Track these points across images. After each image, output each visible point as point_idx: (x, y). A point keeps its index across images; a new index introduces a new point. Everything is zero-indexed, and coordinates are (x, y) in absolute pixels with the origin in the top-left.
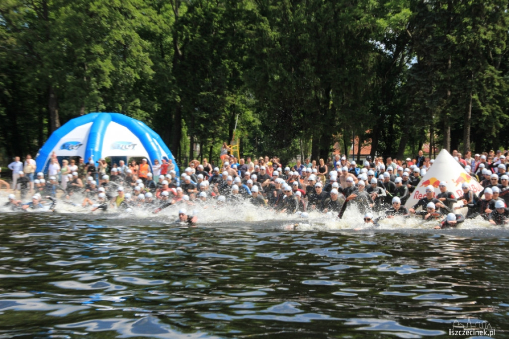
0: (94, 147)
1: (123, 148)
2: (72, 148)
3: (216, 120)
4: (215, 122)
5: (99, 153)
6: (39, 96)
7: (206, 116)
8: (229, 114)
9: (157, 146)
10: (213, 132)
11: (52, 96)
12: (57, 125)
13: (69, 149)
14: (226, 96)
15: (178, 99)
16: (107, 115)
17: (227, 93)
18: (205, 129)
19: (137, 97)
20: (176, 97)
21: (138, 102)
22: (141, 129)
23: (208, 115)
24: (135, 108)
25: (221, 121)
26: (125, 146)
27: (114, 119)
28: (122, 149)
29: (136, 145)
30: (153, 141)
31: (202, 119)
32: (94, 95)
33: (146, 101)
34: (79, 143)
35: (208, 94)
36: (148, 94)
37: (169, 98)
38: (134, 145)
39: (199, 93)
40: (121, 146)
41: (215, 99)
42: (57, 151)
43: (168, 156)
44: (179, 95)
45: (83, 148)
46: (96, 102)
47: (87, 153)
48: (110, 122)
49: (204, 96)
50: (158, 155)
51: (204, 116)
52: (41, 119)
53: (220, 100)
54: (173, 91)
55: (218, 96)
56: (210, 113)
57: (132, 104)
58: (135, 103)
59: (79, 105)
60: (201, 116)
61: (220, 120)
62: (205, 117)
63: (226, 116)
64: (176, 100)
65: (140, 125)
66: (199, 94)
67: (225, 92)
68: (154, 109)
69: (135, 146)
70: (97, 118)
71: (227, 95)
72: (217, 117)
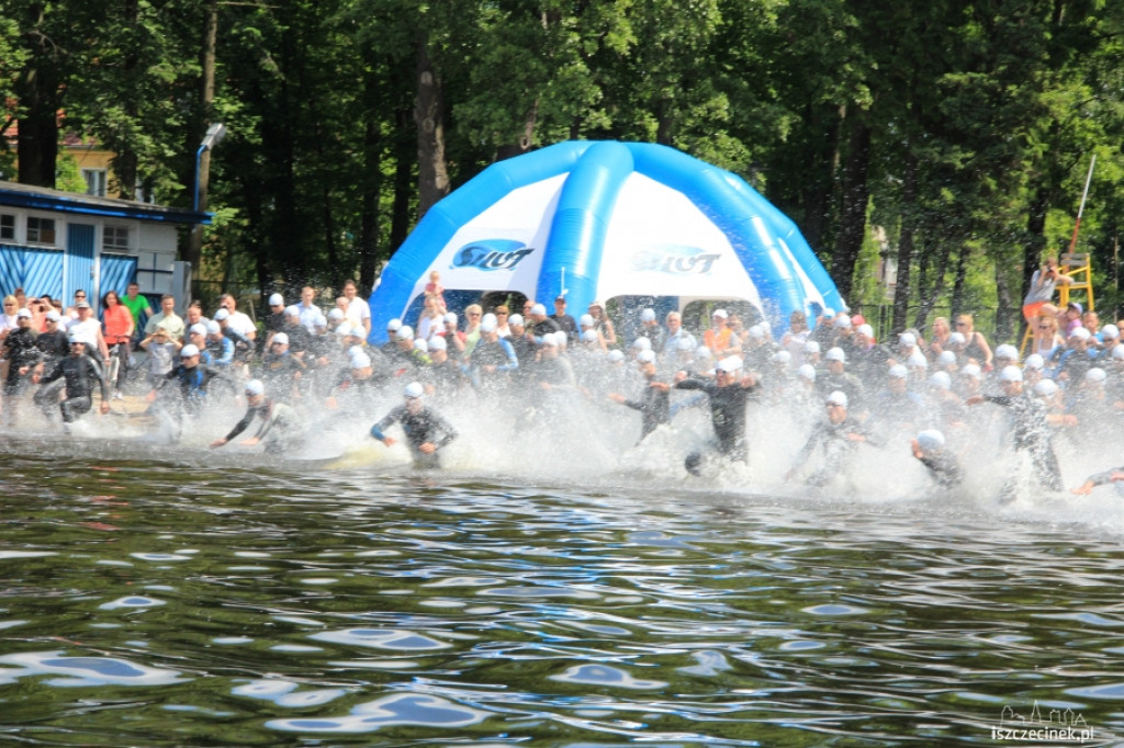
0: (570, 264)
1: (673, 267)
2: (495, 264)
3: (997, 175)
4: (992, 184)
5: (589, 283)
6: (371, 80)
7: (964, 161)
8: (1045, 153)
9: (790, 264)
10: (986, 217)
11: (426, 78)
12: (441, 181)
13: (483, 266)
14: (1040, 89)
15: (865, 98)
16: (617, 150)
17: (1044, 79)
18: (958, 208)
19: (721, 87)
20: (858, 92)
21: (722, 105)
22: (736, 200)
23: (969, 155)
24: (711, 124)
25: (1019, 177)
26: (680, 261)
27: (642, 165)
28: (666, 269)
29: (718, 257)
30: (777, 246)
31: (949, 169)
32: (574, 78)
33: (747, 104)
34: (523, 245)
35: (972, 80)
36: (746, 78)
37: (831, 91)
38: (711, 259)
39: (941, 74)
40: (663, 261)
41: (998, 97)
42: (445, 272)
43: (825, 299)
44: (866, 83)
45: (533, 264)
46: (580, 104)
47: (548, 280)
48: (627, 173)
49: (958, 84)
50: (793, 295)
51: (958, 158)
52: (373, 160)
53: (1019, 102)
54: (848, 68)
55: (1012, 88)
56: (979, 149)
57: (700, 111)
58: (710, 110)
59: (520, 112)
60: (946, 162)
61: (1013, 174)
62: (960, 166)
63: (1034, 159)
64: (858, 101)
65: (733, 188)
66: (940, 81)
67: (1039, 73)
68: (777, 133)
69: (715, 262)
70: (581, 159)
71: (1046, 82)
72: (1002, 165)
